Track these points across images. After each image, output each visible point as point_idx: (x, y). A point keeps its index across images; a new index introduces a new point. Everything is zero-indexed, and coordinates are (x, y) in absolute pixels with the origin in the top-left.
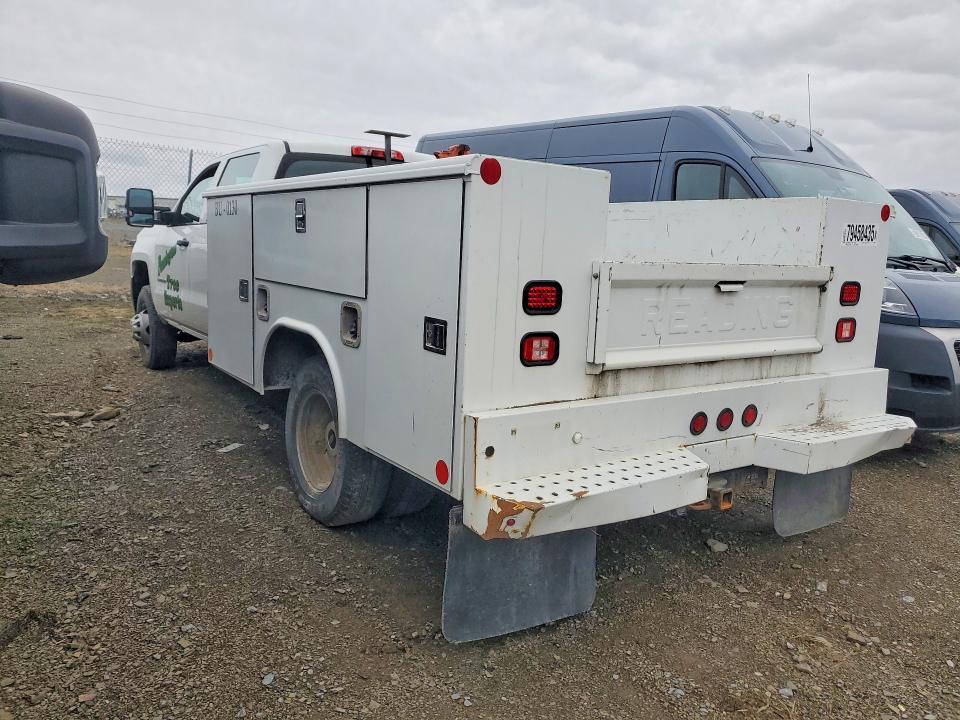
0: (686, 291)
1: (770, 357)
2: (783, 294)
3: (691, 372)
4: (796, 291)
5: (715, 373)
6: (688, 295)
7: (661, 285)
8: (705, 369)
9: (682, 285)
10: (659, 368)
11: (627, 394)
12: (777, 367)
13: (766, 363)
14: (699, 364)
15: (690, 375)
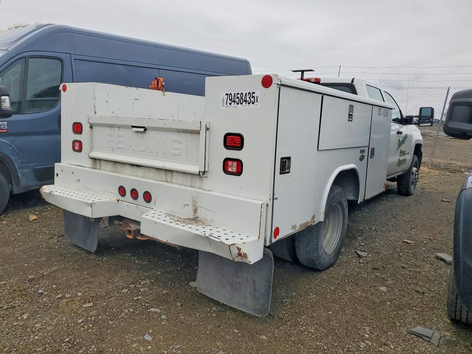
0: (121, 129)
1: (172, 171)
2: (174, 136)
3: (128, 168)
4: (183, 136)
5: (140, 172)
6: (122, 132)
7: (111, 126)
8: (135, 168)
9: (119, 127)
10: (116, 162)
11: (104, 170)
12: (176, 178)
13: (169, 174)
14: (132, 165)
15: (128, 169)
